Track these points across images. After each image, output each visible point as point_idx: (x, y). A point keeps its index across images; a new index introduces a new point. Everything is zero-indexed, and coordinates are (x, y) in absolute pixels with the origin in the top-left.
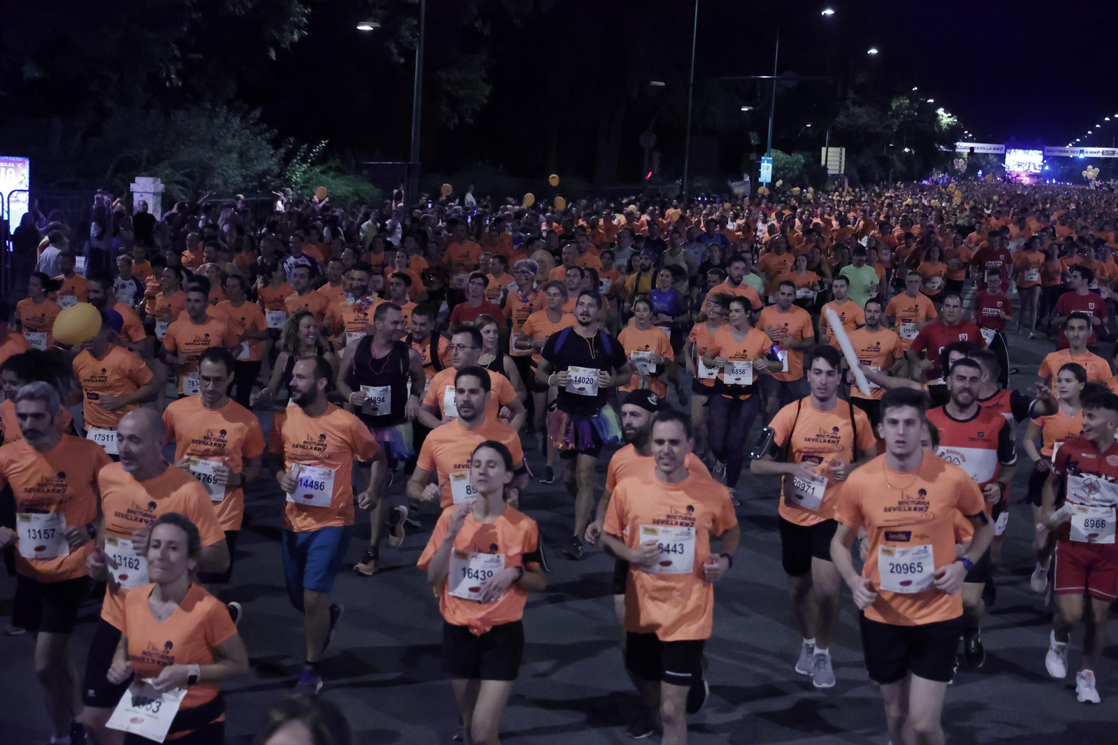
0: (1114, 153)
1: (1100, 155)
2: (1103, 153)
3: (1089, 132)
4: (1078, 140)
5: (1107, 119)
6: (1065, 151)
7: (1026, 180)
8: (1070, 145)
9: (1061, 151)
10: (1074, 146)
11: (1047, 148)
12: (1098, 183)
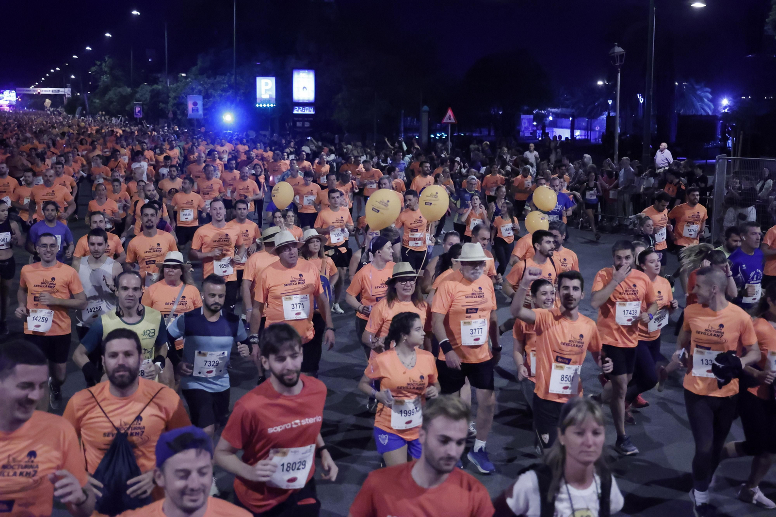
0: (59, 91)
1: (51, 93)
2: (52, 91)
3: (43, 79)
4: (37, 84)
5: (52, 71)
6: (29, 91)
7: (7, 109)
8: (33, 86)
9: (27, 91)
10: (35, 87)
11: (17, 89)
12: (52, 109)
